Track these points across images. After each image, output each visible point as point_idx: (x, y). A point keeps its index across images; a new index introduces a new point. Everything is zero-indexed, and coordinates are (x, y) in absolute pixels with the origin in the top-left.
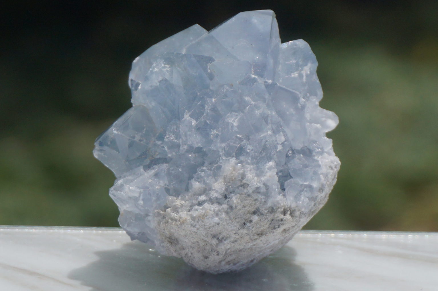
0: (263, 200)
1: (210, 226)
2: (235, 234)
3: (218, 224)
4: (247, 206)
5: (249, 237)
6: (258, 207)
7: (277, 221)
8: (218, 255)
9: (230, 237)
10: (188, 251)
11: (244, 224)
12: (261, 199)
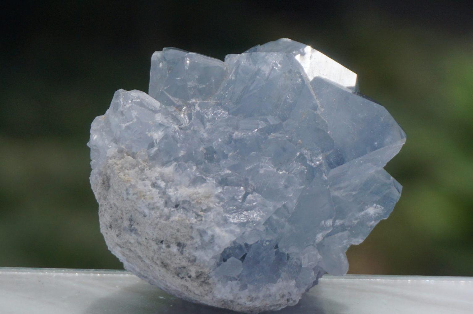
0: (197, 245)
1: (139, 209)
2: (146, 239)
3: (145, 216)
4: (181, 232)
5: (153, 255)
6: (186, 245)
7: (186, 272)
8: (117, 236)
9: (140, 236)
10: (105, 205)
11: (162, 242)
12: (196, 242)
